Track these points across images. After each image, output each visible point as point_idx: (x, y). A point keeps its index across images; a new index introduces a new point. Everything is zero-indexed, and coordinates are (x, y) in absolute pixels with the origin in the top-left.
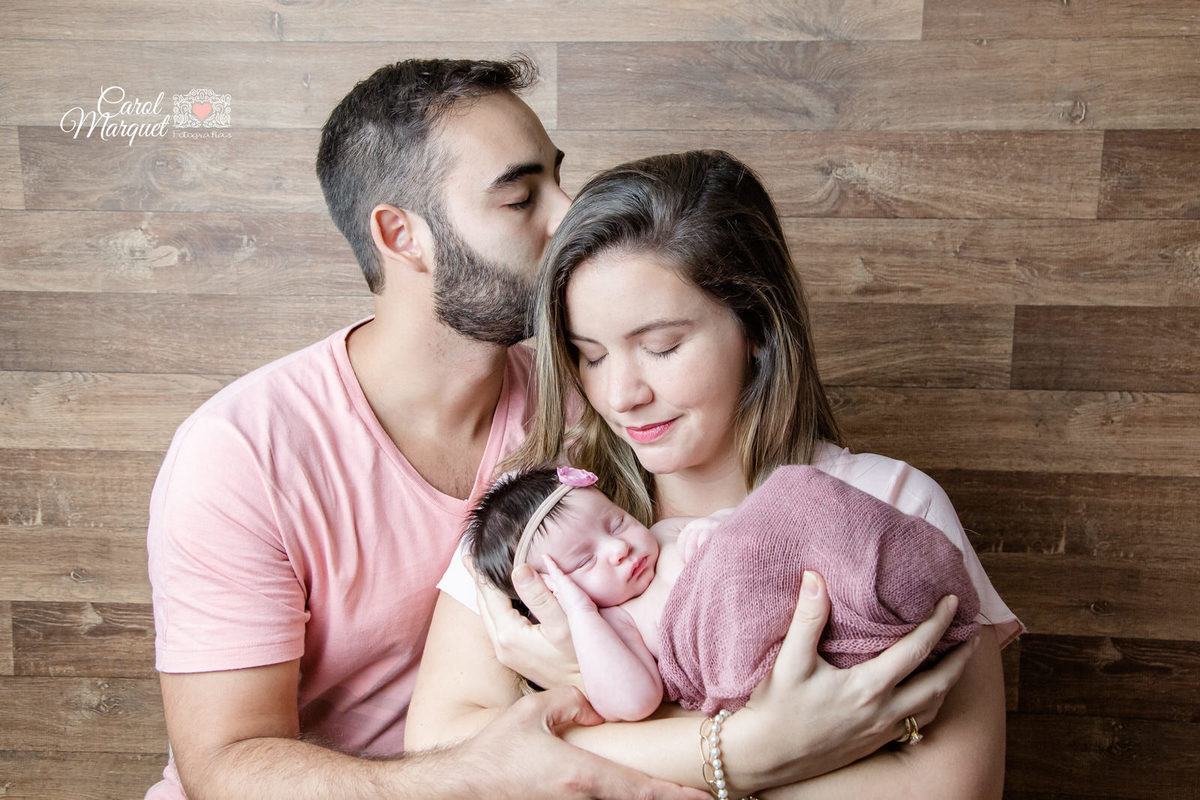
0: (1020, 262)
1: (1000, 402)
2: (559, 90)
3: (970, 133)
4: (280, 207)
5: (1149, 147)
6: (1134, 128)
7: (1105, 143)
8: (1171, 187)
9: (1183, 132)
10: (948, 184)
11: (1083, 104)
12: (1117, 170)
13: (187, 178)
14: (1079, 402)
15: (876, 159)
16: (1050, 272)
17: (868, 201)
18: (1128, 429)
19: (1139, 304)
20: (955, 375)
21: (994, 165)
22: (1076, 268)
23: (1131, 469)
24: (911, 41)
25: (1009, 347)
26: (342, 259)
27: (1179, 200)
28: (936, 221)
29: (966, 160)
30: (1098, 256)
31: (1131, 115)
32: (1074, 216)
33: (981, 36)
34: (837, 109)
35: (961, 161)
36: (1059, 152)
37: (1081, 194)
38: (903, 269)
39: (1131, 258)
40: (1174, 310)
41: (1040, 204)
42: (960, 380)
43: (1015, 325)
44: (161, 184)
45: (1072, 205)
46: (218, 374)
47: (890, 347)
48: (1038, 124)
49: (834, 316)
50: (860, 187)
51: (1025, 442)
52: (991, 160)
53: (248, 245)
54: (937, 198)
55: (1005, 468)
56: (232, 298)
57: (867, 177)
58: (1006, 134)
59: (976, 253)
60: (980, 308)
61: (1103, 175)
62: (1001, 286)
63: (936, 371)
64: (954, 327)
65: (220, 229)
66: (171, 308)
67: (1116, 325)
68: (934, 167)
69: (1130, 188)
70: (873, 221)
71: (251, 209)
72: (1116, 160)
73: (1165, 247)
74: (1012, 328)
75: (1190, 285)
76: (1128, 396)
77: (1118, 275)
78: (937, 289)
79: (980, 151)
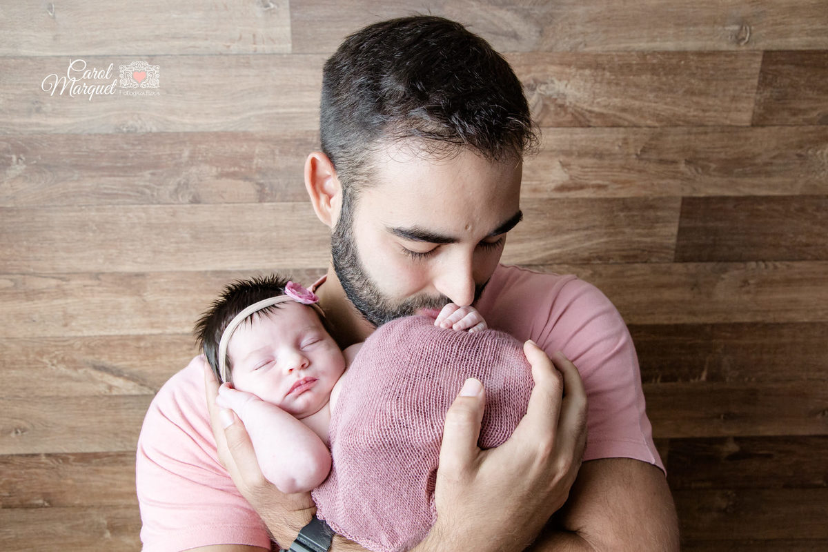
0: (688, 162)
1: (665, 273)
2: (292, 17)
3: (654, 53)
4: (43, 129)
5: (797, 65)
6: (786, 49)
7: (763, 62)
8: (811, 99)
9: (825, 52)
10: (633, 98)
11: (748, 28)
12: (770, 84)
14: (725, 271)
15: (574, 76)
16: (711, 169)
17: (566, 113)
18: (759, 289)
19: (777, 193)
20: (631, 253)
21: (672, 81)
22: (731, 166)
23: (759, 319)
25: (674, 229)
26: (106, 173)
27: (816, 109)
28: (622, 129)
29: (649, 76)
30: (749, 156)
31: (786, 37)
32: (733, 124)
34: (541, 32)
35: (645, 78)
36: (725, 70)
37: (740, 105)
39: (774, 158)
40: (802, 198)
41: (707, 114)
42: (635, 257)
43: (682, 213)
45: (733, 115)
46: (8, 274)
47: (581, 233)
48: (710, 45)
49: (536, 209)
50: (560, 101)
51: (682, 301)
52: (670, 77)
53: (18, 163)
54: (624, 110)
55: (666, 322)
56: (10, 210)
57: (566, 92)
58: (683, 54)
59: (654, 156)
60: (654, 200)
61: (758, 89)
62: (671, 182)
63: (617, 250)
64: (633, 216)
67: (758, 210)
68: (623, 84)
69: (779, 100)
70: (570, 130)
71: (15, 131)
72: (770, 77)
73: (801, 147)
74: (679, 214)
75: (817, 177)
76: (762, 265)
77: (763, 171)
78: (620, 186)
79: (661, 69)
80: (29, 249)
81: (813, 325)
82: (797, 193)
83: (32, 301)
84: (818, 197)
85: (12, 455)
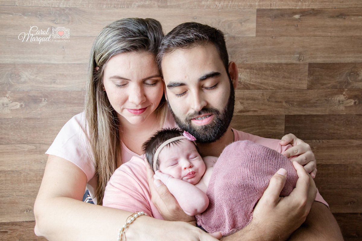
0: (286, 102)
3: (271, 64)
4: (55, 89)
5: (321, 68)
6: (316, 62)
7: (309, 67)
8: (328, 80)
9: (330, 64)
10: (265, 79)
11: (302, 56)
12: (312, 75)
13: (23, 80)
15: (243, 72)
16: (295, 105)
17: (241, 84)
18: (318, 151)
19: (320, 114)
21: (278, 74)
22: (302, 104)
24: (252, 37)
25: (283, 127)
26: (76, 105)
27: (329, 83)
28: (261, 90)
29: (270, 72)
30: (308, 100)
31: (316, 59)
32: (301, 88)
33: (273, 35)
35: (268, 72)
36: (296, 70)
37: (302, 82)
38: (252, 105)
39: (317, 100)
40: (329, 115)
41: (291, 85)
43: (285, 121)
44: (13, 82)
45: (300, 85)
46: (34, 144)
47: (249, 128)
48: (290, 61)
52: (277, 72)
53: (44, 101)
54: (261, 83)
56: (39, 119)
58: (281, 64)
60: (275, 116)
61: (308, 76)
62: (281, 109)
64: (268, 122)
65: (34, 96)
66: (17, 123)
67: (313, 120)
68: (260, 74)
69: (316, 80)
70: (243, 90)
71: (45, 90)
72: (312, 72)
73: (326, 97)
74: (284, 121)
75: (334, 108)
76: (318, 141)
77: (313, 105)
78: (262, 111)
79: (273, 69)
80: (44, 134)
81: (341, 165)
82: (327, 114)
83: (42, 154)
84: (335, 115)
85: (23, 222)
